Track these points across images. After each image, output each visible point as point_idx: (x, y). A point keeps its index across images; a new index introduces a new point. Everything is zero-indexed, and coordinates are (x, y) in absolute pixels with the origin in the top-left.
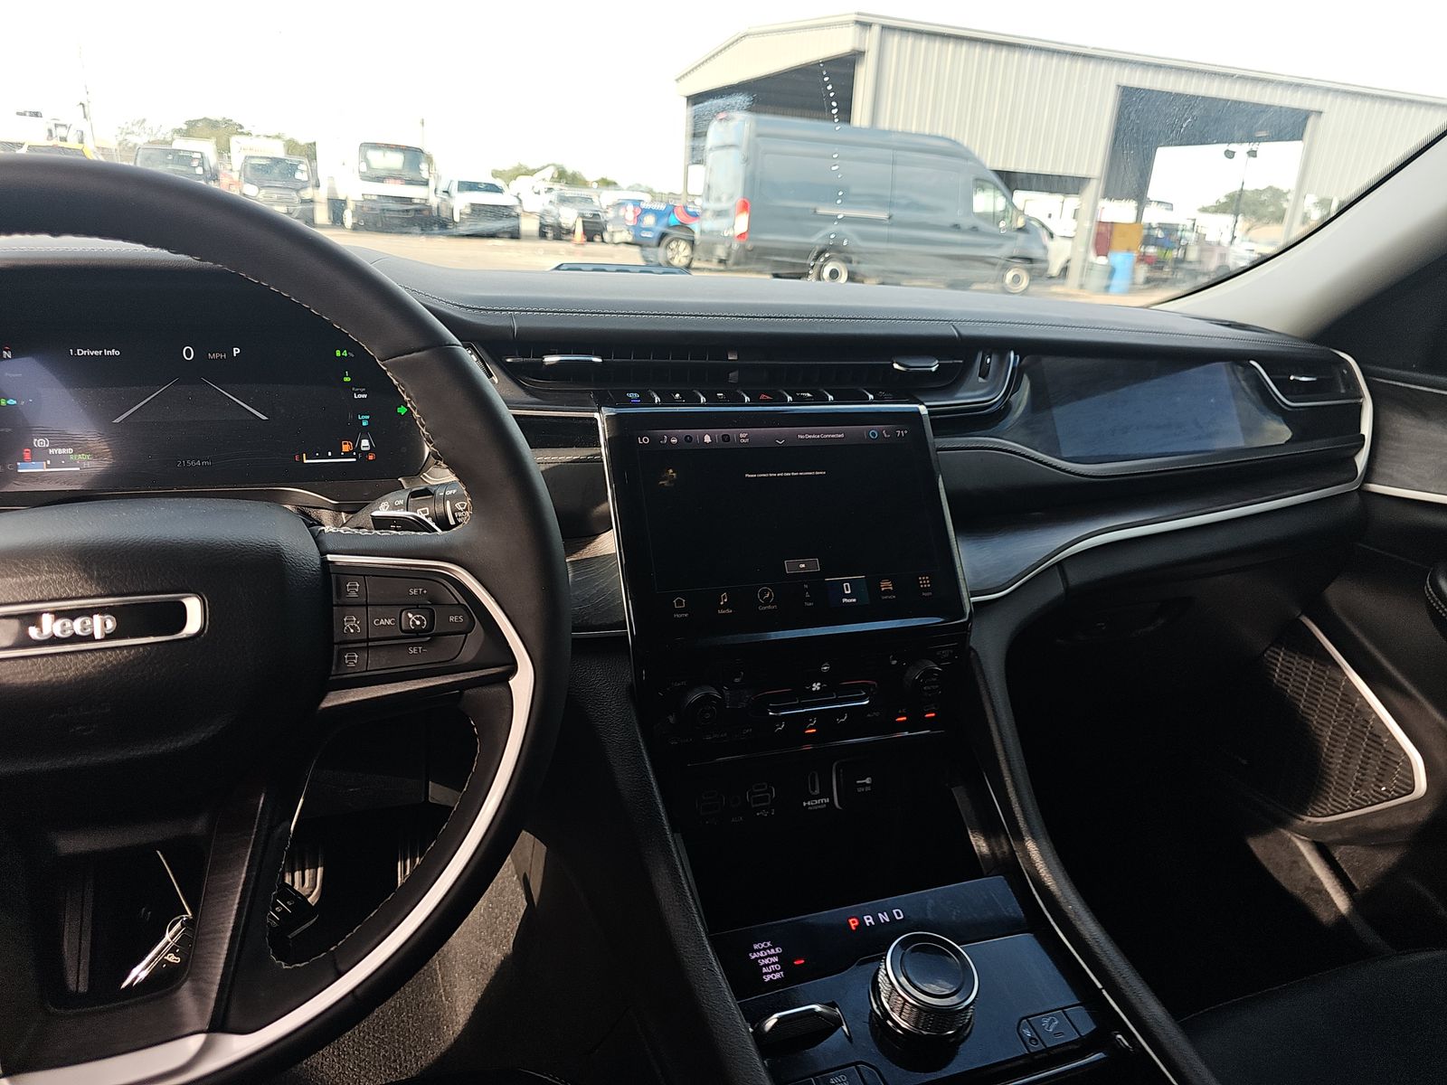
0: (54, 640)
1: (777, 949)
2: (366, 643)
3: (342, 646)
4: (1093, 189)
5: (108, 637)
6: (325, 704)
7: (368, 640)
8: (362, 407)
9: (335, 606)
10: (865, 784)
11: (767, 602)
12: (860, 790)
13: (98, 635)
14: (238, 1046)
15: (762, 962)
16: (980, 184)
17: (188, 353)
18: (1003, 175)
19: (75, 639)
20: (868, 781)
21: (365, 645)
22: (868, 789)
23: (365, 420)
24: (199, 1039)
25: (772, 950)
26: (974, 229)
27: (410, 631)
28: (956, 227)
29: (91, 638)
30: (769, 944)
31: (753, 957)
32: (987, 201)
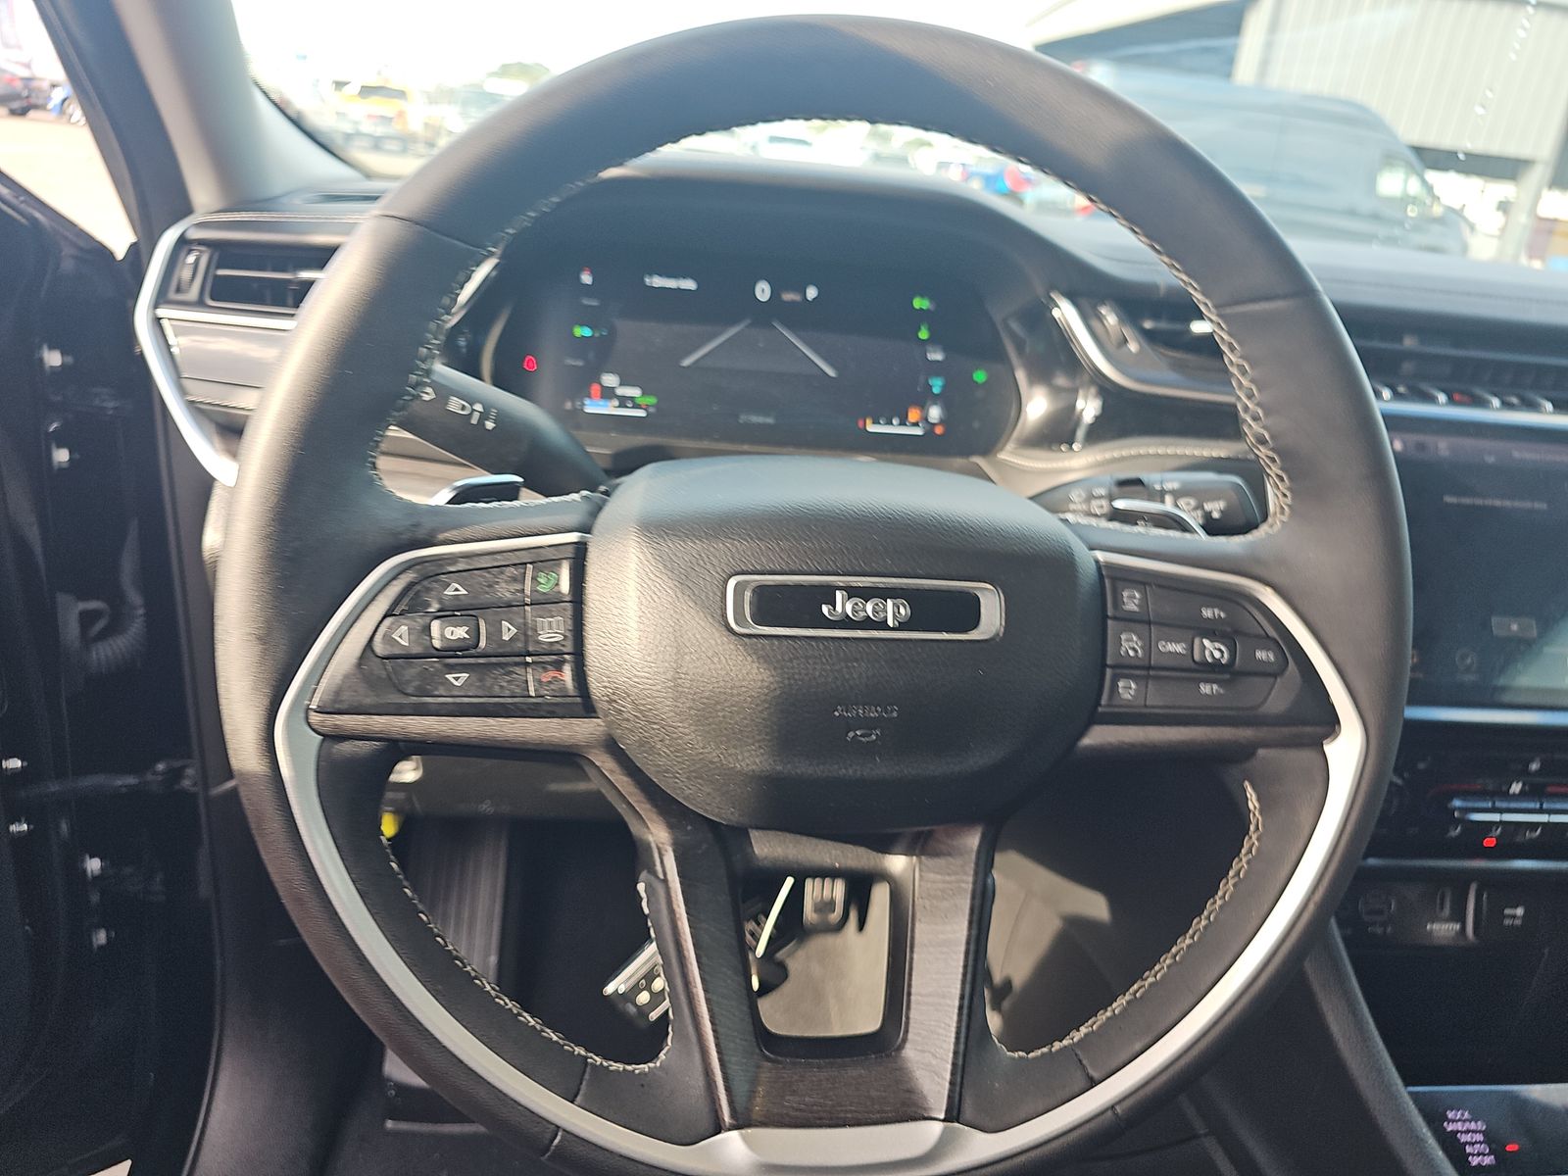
0: (846, 623)
1: (1479, 1123)
2: (1144, 670)
3: (1118, 671)
4: (1537, 175)
5: (902, 626)
6: (1087, 741)
7: (1149, 668)
8: (936, 369)
9: (1111, 618)
10: (1514, 917)
11: (1468, 670)
12: (1507, 922)
13: (890, 623)
14: (982, 1147)
15: (1464, 1138)
16: (1389, 160)
17: (763, 291)
18: (1419, 151)
19: (867, 624)
20: (1520, 911)
21: (1143, 673)
22: (1518, 922)
23: (937, 385)
24: (936, 1128)
25: (1473, 1123)
26: (1375, 217)
27: (1205, 663)
28: (1352, 213)
29: (882, 625)
30: (1467, 1115)
31: (1449, 1129)
32: (1393, 183)
